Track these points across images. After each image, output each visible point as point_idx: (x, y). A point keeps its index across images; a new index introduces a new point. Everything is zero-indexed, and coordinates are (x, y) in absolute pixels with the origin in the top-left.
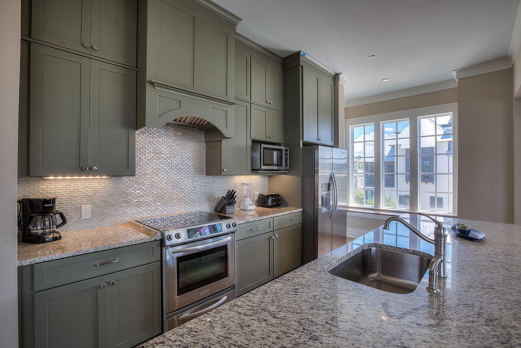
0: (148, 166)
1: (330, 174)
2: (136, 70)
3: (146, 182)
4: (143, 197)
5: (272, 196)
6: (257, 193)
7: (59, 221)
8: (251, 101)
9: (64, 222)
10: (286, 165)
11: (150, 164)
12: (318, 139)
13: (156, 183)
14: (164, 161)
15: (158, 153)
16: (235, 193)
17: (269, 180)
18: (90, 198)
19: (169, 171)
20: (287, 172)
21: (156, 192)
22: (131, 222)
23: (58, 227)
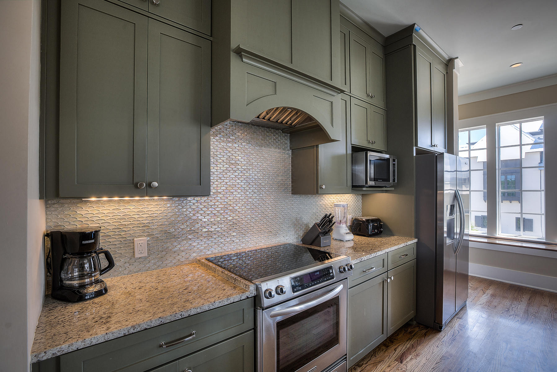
0: (221, 181)
1: (454, 192)
2: (211, 39)
3: (217, 204)
4: (215, 224)
5: (373, 221)
6: (349, 217)
7: (104, 263)
8: (350, 93)
9: (111, 264)
10: (394, 180)
11: (223, 178)
12: (432, 146)
13: (230, 205)
14: (241, 174)
15: (232, 163)
16: (332, 217)
17: (362, 199)
18: (146, 229)
19: (247, 188)
20: (393, 189)
21: (230, 218)
22: (199, 261)
23: (102, 272)
